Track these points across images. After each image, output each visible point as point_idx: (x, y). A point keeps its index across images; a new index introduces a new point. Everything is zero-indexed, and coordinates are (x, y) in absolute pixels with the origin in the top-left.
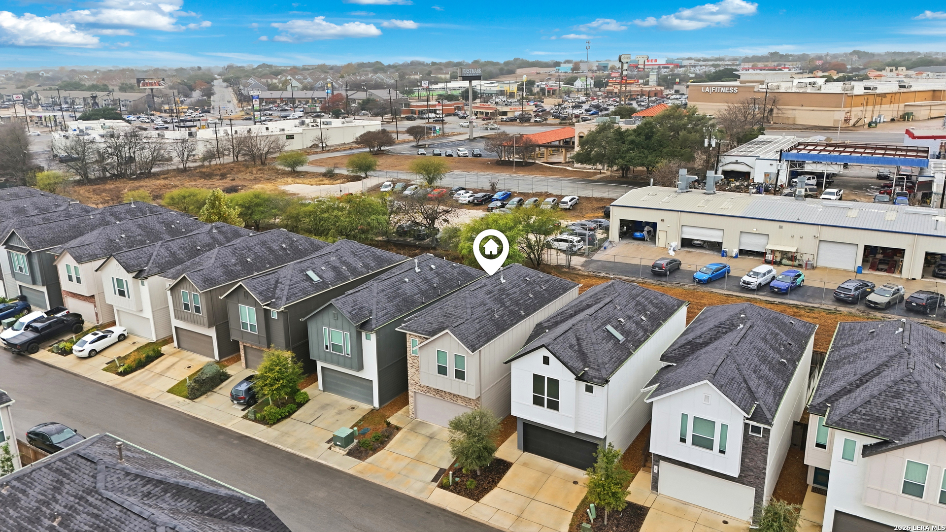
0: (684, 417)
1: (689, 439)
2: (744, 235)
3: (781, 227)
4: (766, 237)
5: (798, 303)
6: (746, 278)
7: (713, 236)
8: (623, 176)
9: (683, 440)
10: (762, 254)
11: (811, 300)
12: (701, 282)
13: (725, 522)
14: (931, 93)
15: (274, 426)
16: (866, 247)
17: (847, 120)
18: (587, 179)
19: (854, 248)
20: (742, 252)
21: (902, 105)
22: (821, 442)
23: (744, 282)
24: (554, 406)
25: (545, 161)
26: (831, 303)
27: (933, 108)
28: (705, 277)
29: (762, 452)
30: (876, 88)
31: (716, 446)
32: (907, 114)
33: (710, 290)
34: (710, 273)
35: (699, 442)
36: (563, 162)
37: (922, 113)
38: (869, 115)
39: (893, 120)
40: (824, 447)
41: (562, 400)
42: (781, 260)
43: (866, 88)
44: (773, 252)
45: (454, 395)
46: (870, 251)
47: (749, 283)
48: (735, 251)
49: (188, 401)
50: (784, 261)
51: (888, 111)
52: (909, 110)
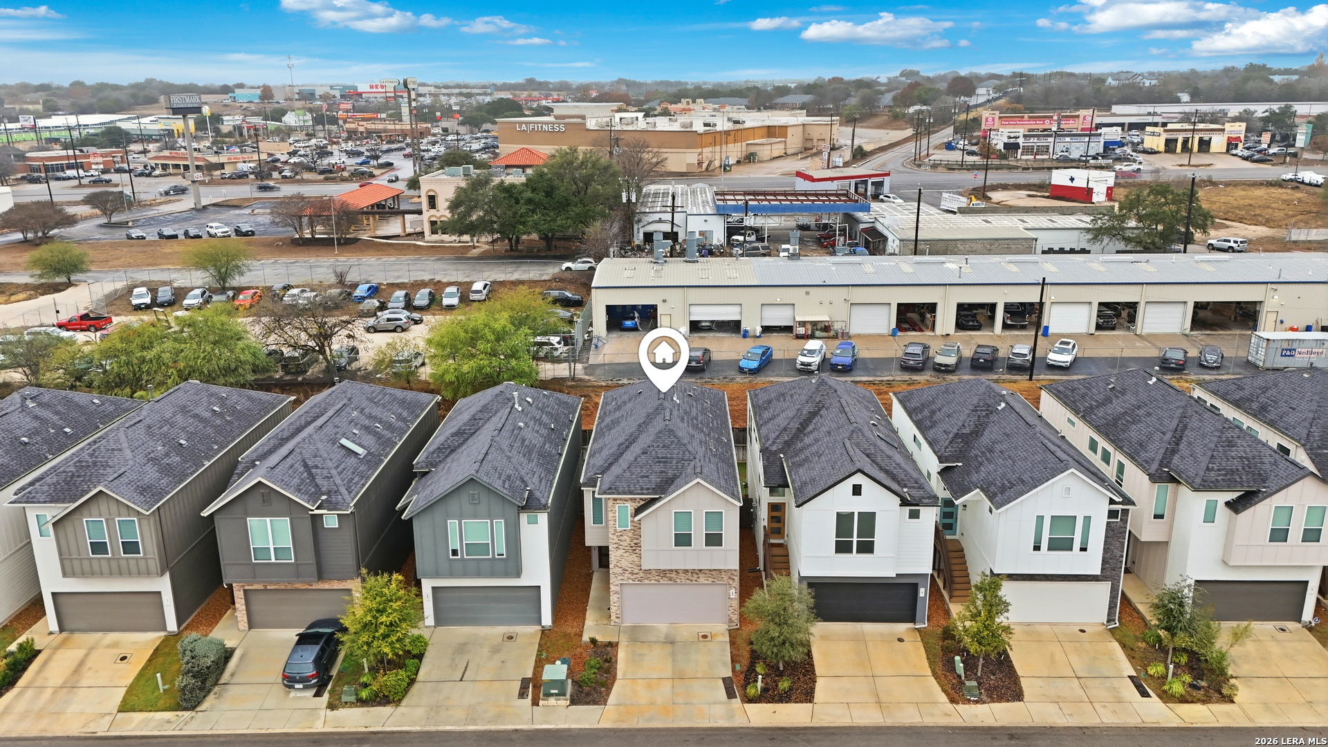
0: (1040, 519)
1: (1045, 544)
2: (765, 308)
3: (807, 293)
4: (791, 307)
5: (871, 379)
6: (801, 359)
7: (727, 314)
8: (512, 249)
9: (1037, 548)
10: (788, 329)
11: (878, 373)
12: (753, 372)
13: (1083, 631)
14: (766, 129)
15: (404, 702)
16: (899, 305)
17: (700, 164)
18: (460, 255)
19: (886, 307)
20: (767, 329)
21: (744, 144)
22: (1159, 513)
23: (802, 364)
24: (867, 548)
25: (373, 235)
26: (900, 373)
27: (774, 147)
28: (754, 365)
29: (1119, 538)
30: (715, 125)
31: (1077, 545)
32: (752, 154)
33: (768, 379)
34: (758, 359)
35: (1055, 545)
36: (402, 234)
37: (765, 152)
38: (717, 157)
39: (738, 162)
40: (1161, 517)
41: (879, 540)
42: (813, 332)
43: (706, 125)
44: (803, 324)
45: (693, 572)
46: (903, 309)
47: (809, 364)
48: (759, 330)
49: (187, 714)
50: (818, 333)
51: (734, 152)
52: (753, 149)
